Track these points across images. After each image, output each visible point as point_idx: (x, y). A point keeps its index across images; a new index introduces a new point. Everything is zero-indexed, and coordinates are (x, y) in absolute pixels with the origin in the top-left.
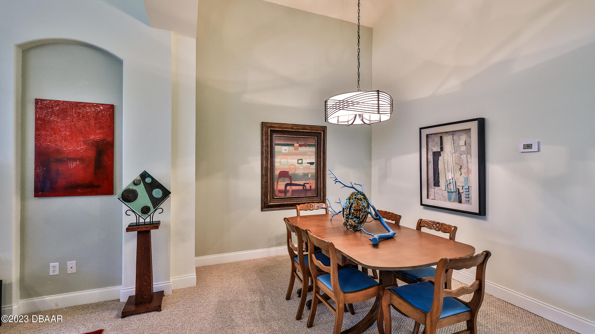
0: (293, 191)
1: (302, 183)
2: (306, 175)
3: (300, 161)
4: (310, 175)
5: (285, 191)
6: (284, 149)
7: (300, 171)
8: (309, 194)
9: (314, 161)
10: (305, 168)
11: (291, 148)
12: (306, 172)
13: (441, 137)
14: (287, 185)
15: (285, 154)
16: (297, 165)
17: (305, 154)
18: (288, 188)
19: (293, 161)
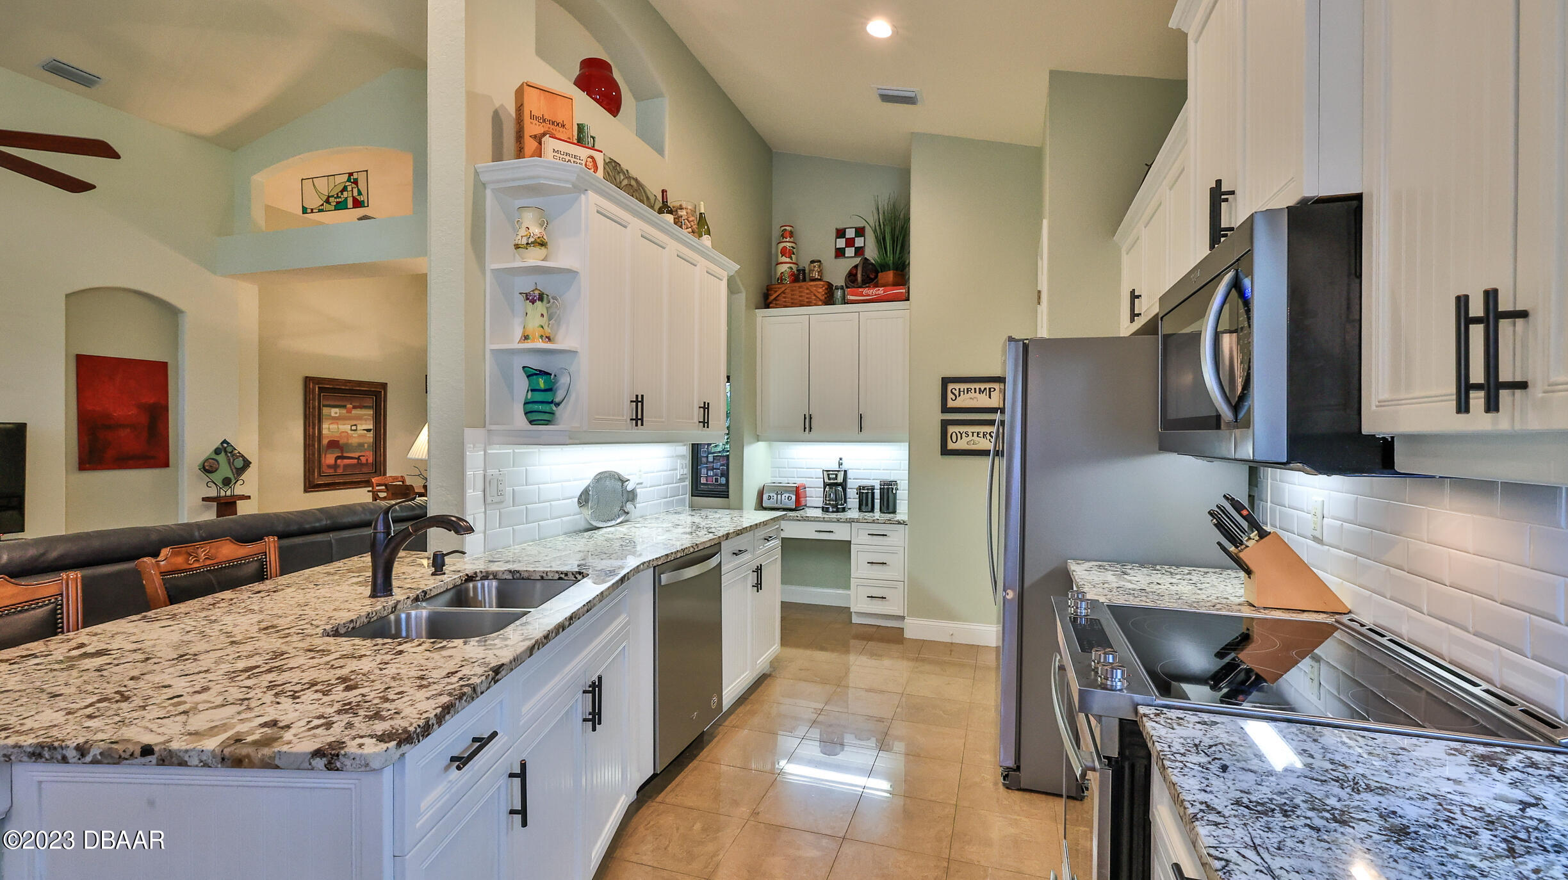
0: (346, 467)
1: (356, 455)
2: (361, 445)
3: (354, 428)
4: (366, 445)
5: (335, 466)
6: (335, 412)
7: (354, 441)
8: (365, 470)
9: (371, 427)
10: (360, 436)
11: (344, 411)
12: (361, 440)
14: (337, 458)
15: (334, 418)
16: (350, 432)
17: (359, 418)
18: (339, 461)
19: (346, 427)
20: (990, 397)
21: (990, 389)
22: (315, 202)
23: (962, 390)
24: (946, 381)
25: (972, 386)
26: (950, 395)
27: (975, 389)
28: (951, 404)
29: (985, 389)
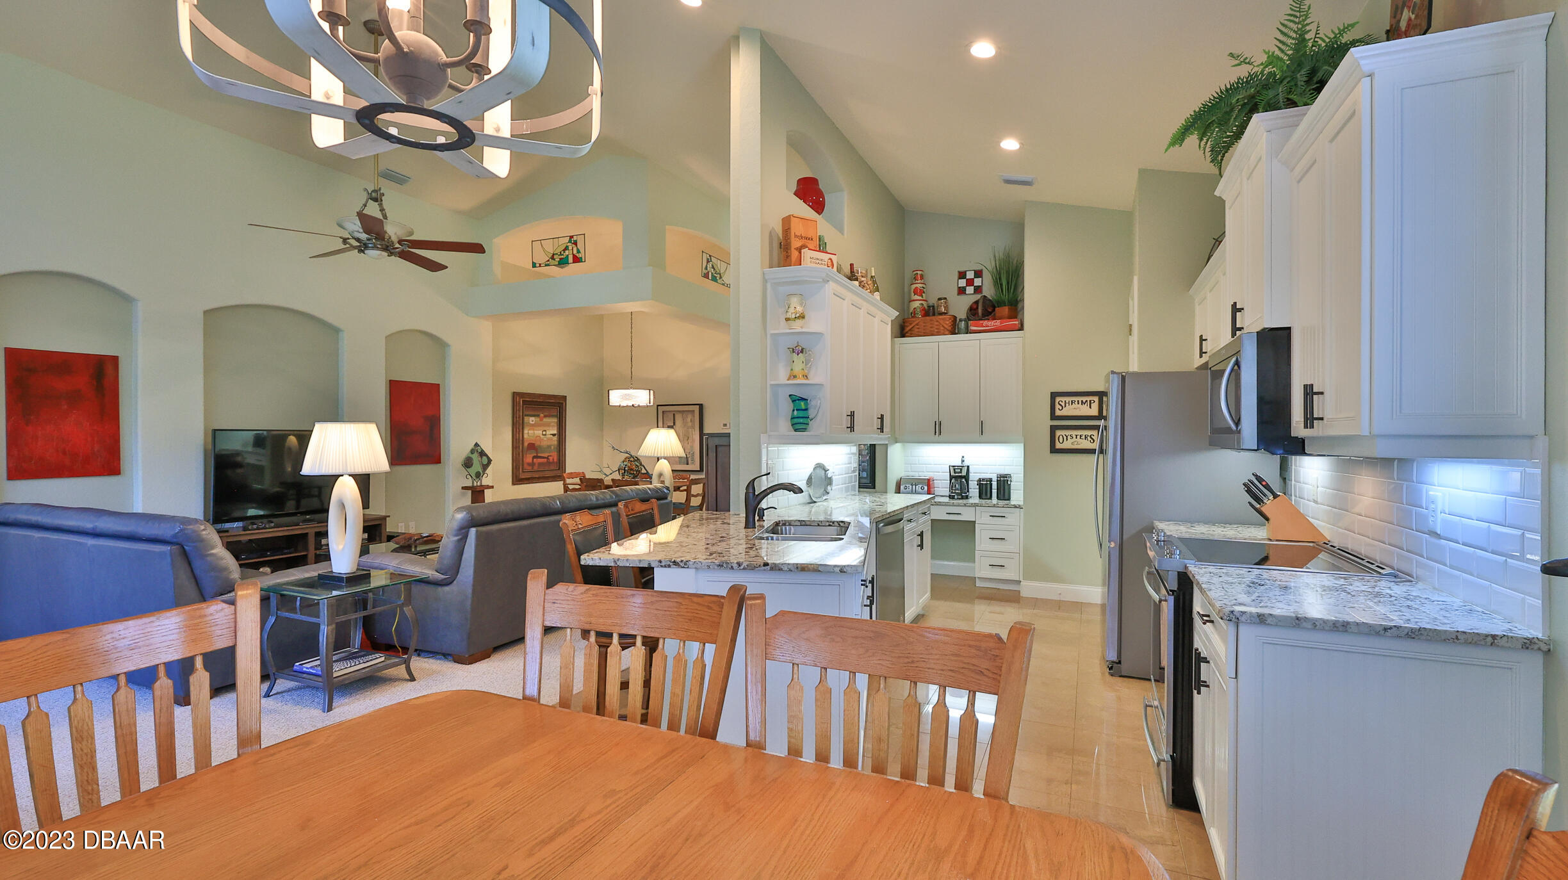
0: (540, 464)
1: (546, 455)
2: (549, 447)
3: (544, 433)
4: (552, 447)
5: (532, 464)
6: (532, 420)
7: (545, 444)
8: (552, 468)
9: (555, 432)
10: (549, 439)
11: (538, 419)
12: (549, 444)
13: (674, 414)
14: (534, 457)
15: (533, 425)
16: (542, 436)
17: (548, 425)
18: (535, 460)
19: (539, 432)
20: (1090, 407)
21: (1090, 401)
22: (542, 258)
23: (1067, 402)
24: (1054, 395)
25: (1076, 399)
26: (1057, 406)
27: (1078, 401)
28: (1058, 413)
29: (1087, 401)
